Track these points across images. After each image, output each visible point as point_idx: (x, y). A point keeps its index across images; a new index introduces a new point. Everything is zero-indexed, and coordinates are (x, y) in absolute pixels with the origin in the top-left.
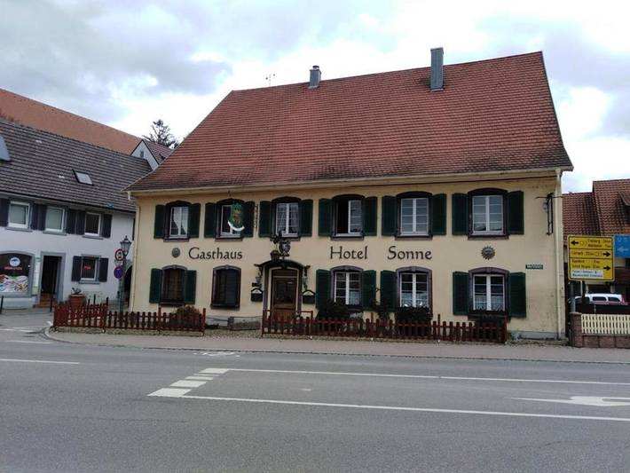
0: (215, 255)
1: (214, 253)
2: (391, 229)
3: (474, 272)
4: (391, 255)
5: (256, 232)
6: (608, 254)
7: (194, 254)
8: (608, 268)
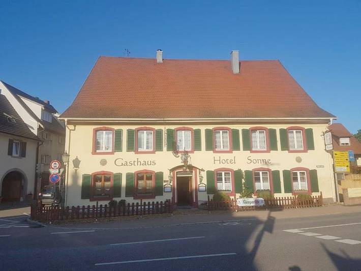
0: (136, 163)
1: (134, 162)
2: (248, 146)
3: (293, 170)
4: (249, 161)
5: (165, 148)
6: (347, 160)
7: (119, 162)
8: (347, 166)
